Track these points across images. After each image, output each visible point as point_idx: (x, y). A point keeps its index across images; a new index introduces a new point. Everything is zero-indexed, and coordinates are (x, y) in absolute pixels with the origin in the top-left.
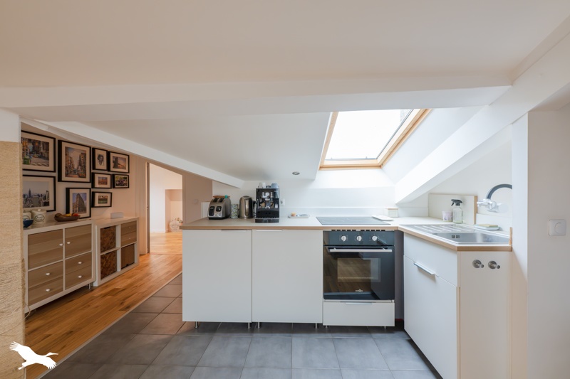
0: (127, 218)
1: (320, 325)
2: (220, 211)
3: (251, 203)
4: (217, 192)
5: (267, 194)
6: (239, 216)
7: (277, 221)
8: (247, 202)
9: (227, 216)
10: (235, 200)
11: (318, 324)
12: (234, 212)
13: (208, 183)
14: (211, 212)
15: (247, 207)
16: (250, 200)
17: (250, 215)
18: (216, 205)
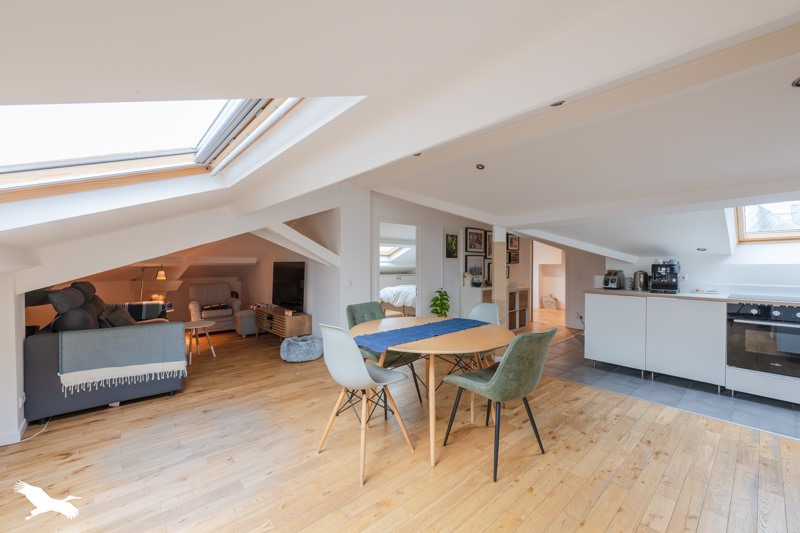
0: (520, 287)
1: (723, 388)
2: (615, 282)
3: (646, 277)
4: (609, 267)
5: (664, 269)
6: (634, 288)
7: (675, 293)
8: (642, 276)
9: (620, 287)
10: (628, 273)
11: (721, 387)
12: (628, 284)
13: (602, 259)
14: (606, 283)
15: (642, 280)
16: (645, 275)
17: (645, 287)
18: (610, 278)
